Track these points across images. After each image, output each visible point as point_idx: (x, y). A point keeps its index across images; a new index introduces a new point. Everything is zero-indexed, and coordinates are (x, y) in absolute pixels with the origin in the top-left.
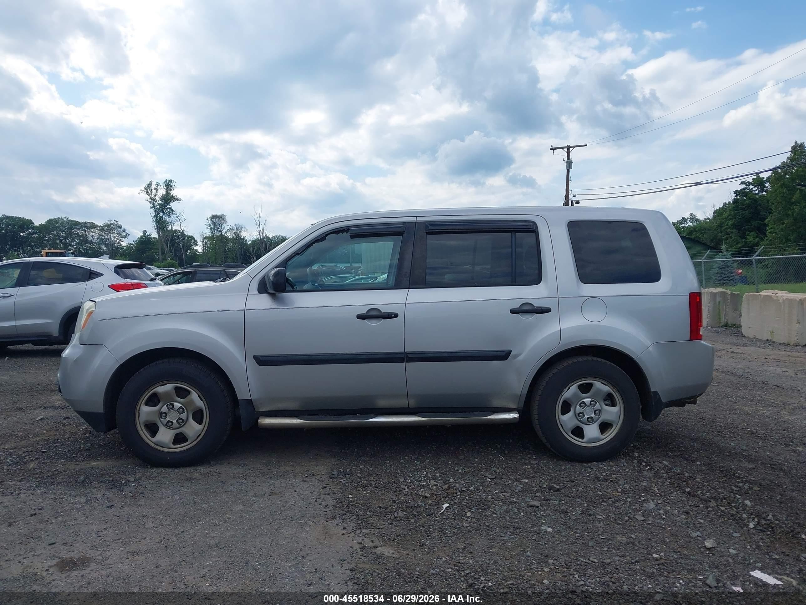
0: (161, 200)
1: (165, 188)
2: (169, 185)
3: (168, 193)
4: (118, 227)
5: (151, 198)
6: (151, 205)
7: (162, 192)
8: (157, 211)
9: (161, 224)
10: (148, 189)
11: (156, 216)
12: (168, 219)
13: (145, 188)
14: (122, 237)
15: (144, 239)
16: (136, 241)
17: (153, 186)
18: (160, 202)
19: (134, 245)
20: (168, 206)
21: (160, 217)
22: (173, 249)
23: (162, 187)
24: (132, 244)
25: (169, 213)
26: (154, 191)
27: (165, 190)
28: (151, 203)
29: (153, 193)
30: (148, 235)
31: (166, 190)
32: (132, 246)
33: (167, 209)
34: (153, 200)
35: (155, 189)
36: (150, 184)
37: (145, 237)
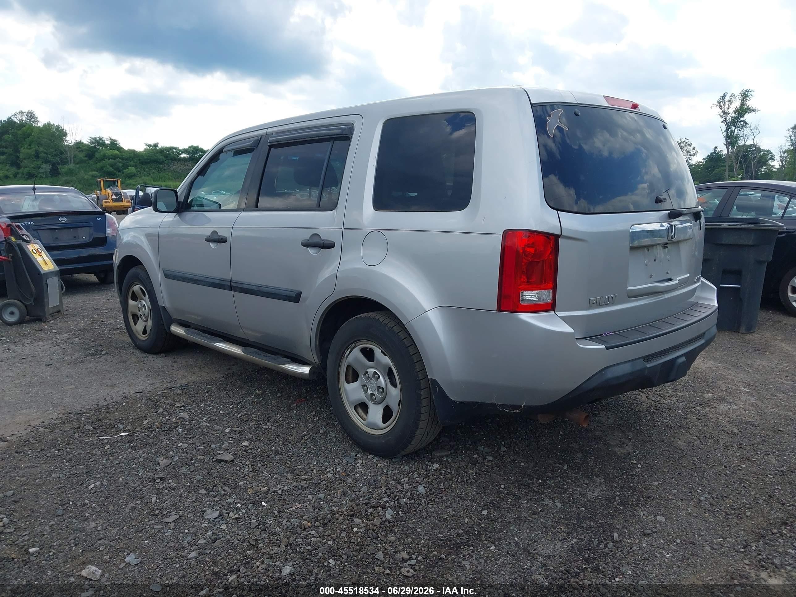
0: (735, 112)
1: (741, 99)
2: (745, 96)
3: (742, 104)
4: (689, 145)
5: (723, 111)
6: (723, 119)
7: (737, 104)
8: (728, 126)
9: (731, 139)
10: (721, 101)
11: (727, 131)
12: (741, 134)
13: (718, 101)
14: (691, 156)
15: (714, 156)
16: (706, 158)
17: (727, 98)
18: (734, 115)
19: (703, 163)
20: (742, 119)
21: (732, 131)
22: (744, 166)
23: (738, 99)
24: (701, 162)
25: (743, 126)
26: (727, 103)
27: (740, 101)
28: (722, 117)
29: (726, 106)
30: (718, 152)
31: (742, 100)
32: (701, 164)
33: (740, 122)
34: (726, 113)
35: (729, 101)
36: (723, 97)
37: (715, 153)
